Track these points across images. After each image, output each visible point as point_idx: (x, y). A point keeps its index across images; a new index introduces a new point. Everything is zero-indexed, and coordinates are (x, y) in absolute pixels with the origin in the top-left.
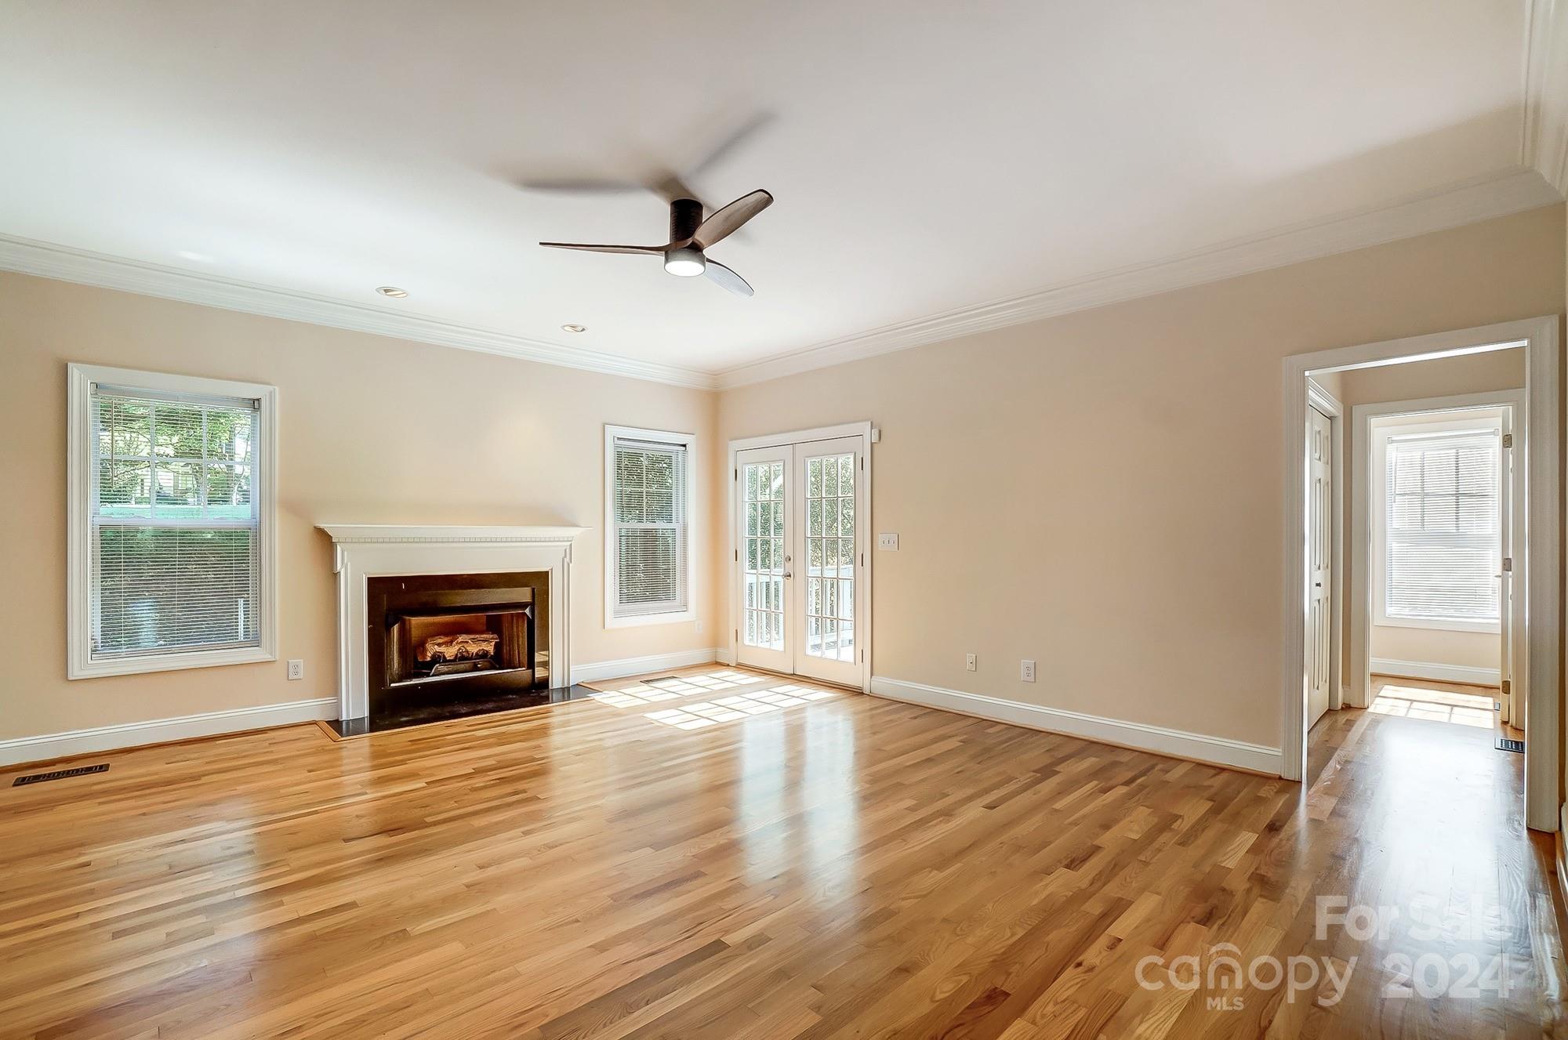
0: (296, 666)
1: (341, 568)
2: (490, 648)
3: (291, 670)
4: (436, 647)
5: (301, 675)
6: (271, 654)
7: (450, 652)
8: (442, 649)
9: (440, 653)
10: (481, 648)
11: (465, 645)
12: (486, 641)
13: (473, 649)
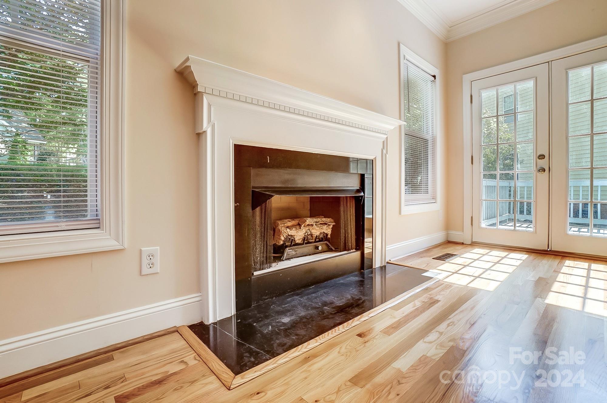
0: (151, 256)
1: (207, 127)
2: (328, 230)
3: (145, 261)
4: (288, 230)
5: (157, 268)
6: (117, 240)
7: (299, 235)
8: (292, 232)
9: (291, 236)
10: (322, 231)
11: (311, 228)
12: (326, 224)
13: (316, 232)
